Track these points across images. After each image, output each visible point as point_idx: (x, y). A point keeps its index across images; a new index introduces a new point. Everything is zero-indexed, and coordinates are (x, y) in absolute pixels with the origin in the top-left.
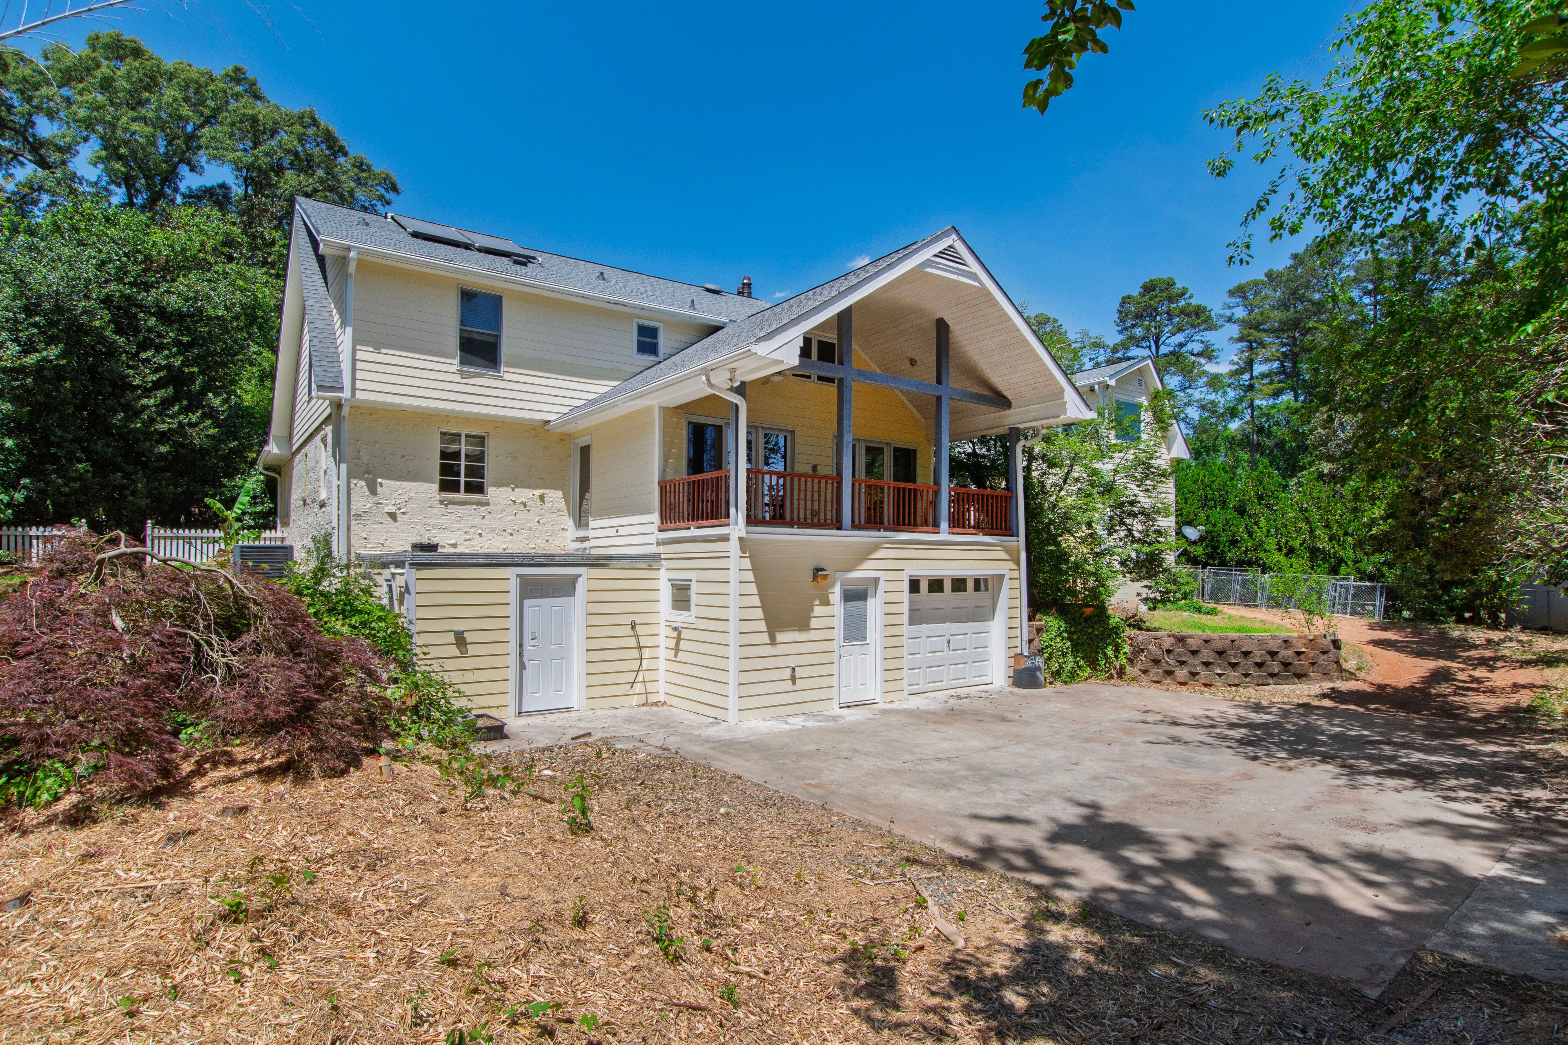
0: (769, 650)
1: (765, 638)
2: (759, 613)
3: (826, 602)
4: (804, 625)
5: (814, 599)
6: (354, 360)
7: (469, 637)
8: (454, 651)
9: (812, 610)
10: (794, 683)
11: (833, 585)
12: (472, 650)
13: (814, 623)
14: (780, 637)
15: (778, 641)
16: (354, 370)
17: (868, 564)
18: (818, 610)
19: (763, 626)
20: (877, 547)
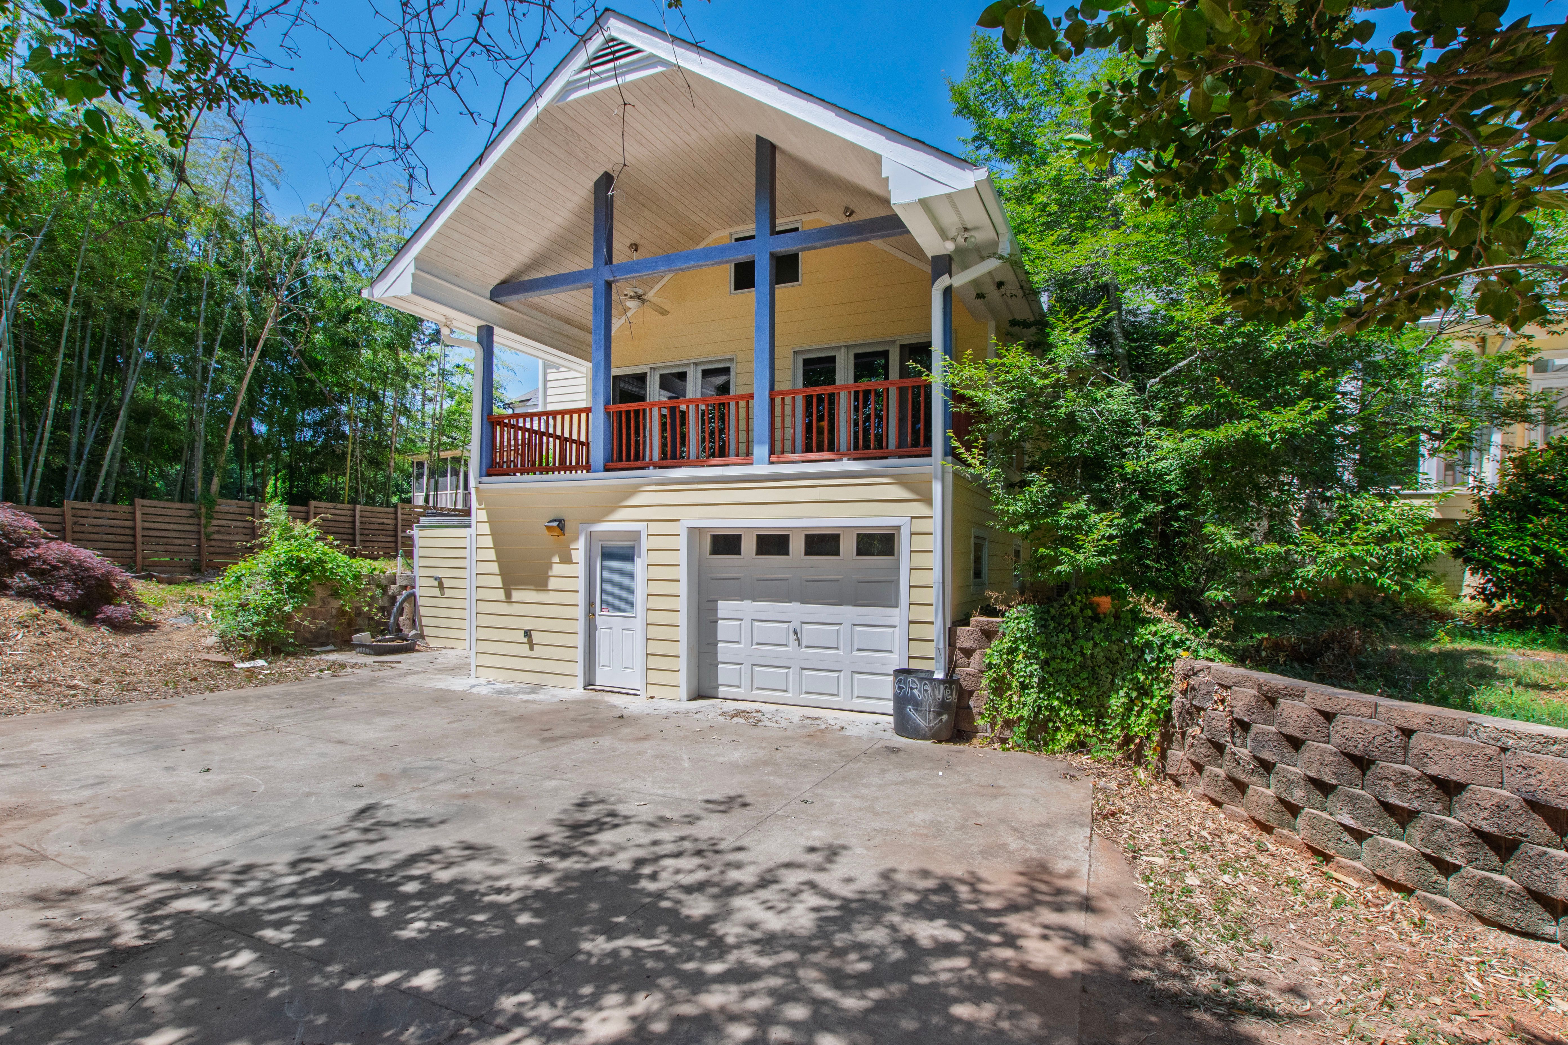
0: (504, 608)
1: (501, 595)
2: (494, 568)
3: (567, 559)
4: (541, 583)
5: (553, 555)
6: (545, 382)
7: (446, 582)
8: (436, 592)
9: (551, 568)
10: (532, 649)
11: (576, 539)
12: (448, 593)
13: (553, 583)
14: (516, 595)
15: (514, 599)
16: (545, 389)
17: (621, 514)
18: (558, 568)
19: (498, 581)
20: (634, 490)
